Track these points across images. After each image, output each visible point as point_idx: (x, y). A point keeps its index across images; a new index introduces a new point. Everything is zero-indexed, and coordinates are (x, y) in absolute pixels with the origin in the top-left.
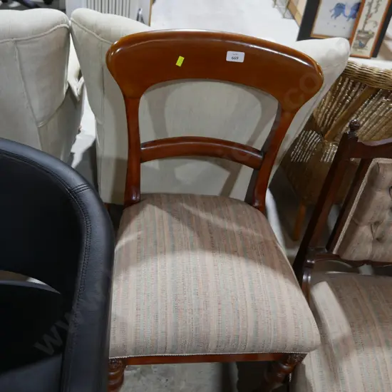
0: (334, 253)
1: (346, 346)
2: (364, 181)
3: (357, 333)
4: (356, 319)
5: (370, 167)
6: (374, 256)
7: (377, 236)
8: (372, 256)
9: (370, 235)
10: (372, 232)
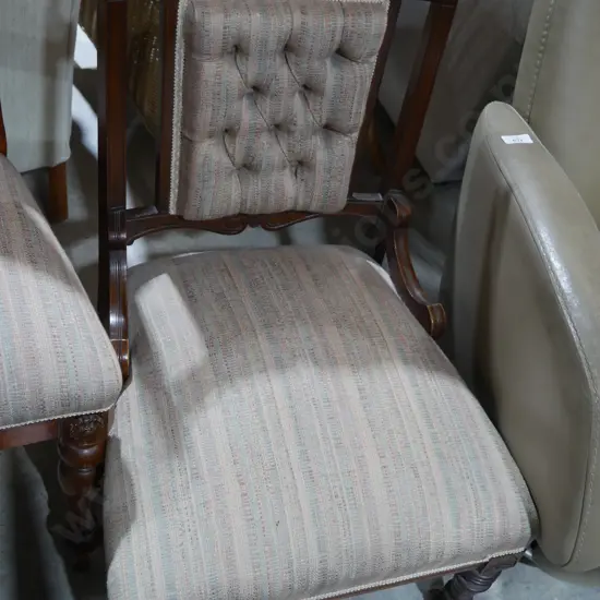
0: (172, 211)
1: (197, 385)
2: (177, 45)
3: (220, 355)
4: (219, 329)
5: (180, 12)
6: (249, 204)
7: (239, 159)
8: (243, 202)
9: (226, 160)
10: (227, 151)
